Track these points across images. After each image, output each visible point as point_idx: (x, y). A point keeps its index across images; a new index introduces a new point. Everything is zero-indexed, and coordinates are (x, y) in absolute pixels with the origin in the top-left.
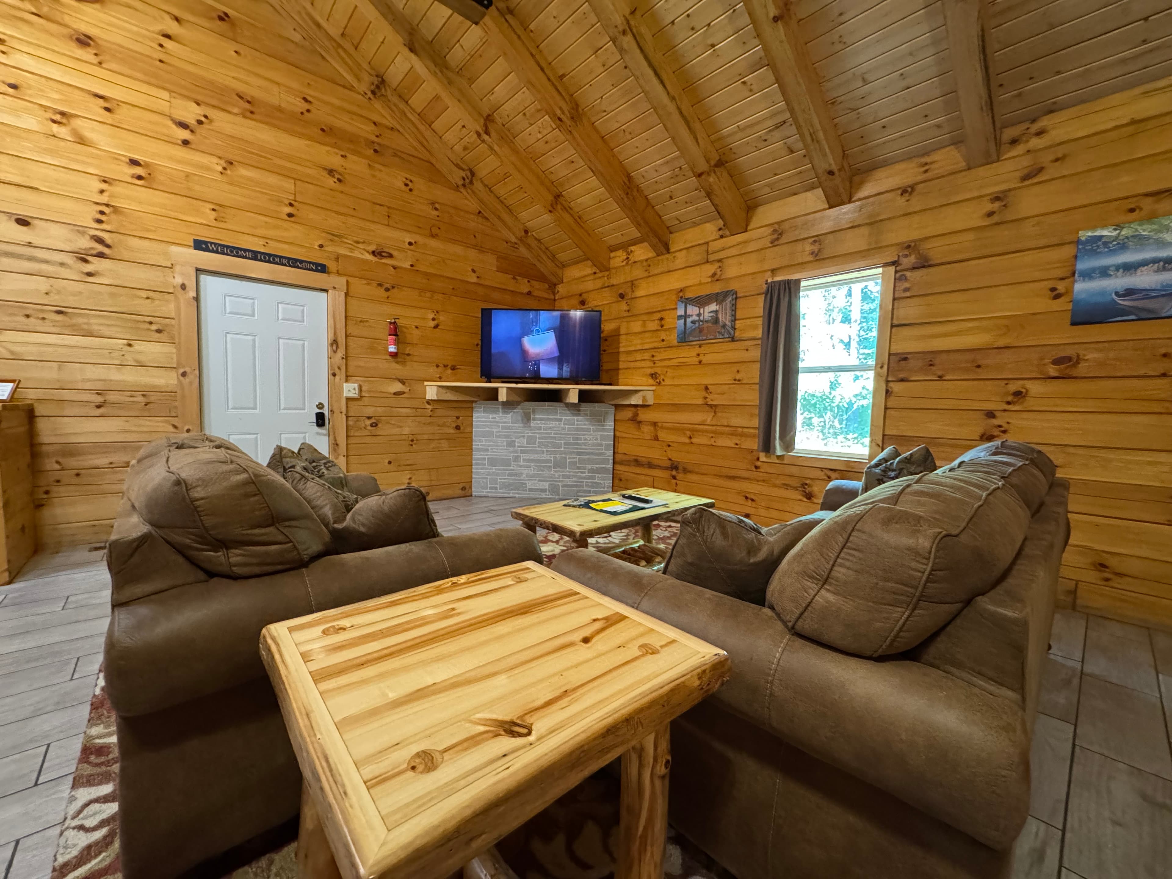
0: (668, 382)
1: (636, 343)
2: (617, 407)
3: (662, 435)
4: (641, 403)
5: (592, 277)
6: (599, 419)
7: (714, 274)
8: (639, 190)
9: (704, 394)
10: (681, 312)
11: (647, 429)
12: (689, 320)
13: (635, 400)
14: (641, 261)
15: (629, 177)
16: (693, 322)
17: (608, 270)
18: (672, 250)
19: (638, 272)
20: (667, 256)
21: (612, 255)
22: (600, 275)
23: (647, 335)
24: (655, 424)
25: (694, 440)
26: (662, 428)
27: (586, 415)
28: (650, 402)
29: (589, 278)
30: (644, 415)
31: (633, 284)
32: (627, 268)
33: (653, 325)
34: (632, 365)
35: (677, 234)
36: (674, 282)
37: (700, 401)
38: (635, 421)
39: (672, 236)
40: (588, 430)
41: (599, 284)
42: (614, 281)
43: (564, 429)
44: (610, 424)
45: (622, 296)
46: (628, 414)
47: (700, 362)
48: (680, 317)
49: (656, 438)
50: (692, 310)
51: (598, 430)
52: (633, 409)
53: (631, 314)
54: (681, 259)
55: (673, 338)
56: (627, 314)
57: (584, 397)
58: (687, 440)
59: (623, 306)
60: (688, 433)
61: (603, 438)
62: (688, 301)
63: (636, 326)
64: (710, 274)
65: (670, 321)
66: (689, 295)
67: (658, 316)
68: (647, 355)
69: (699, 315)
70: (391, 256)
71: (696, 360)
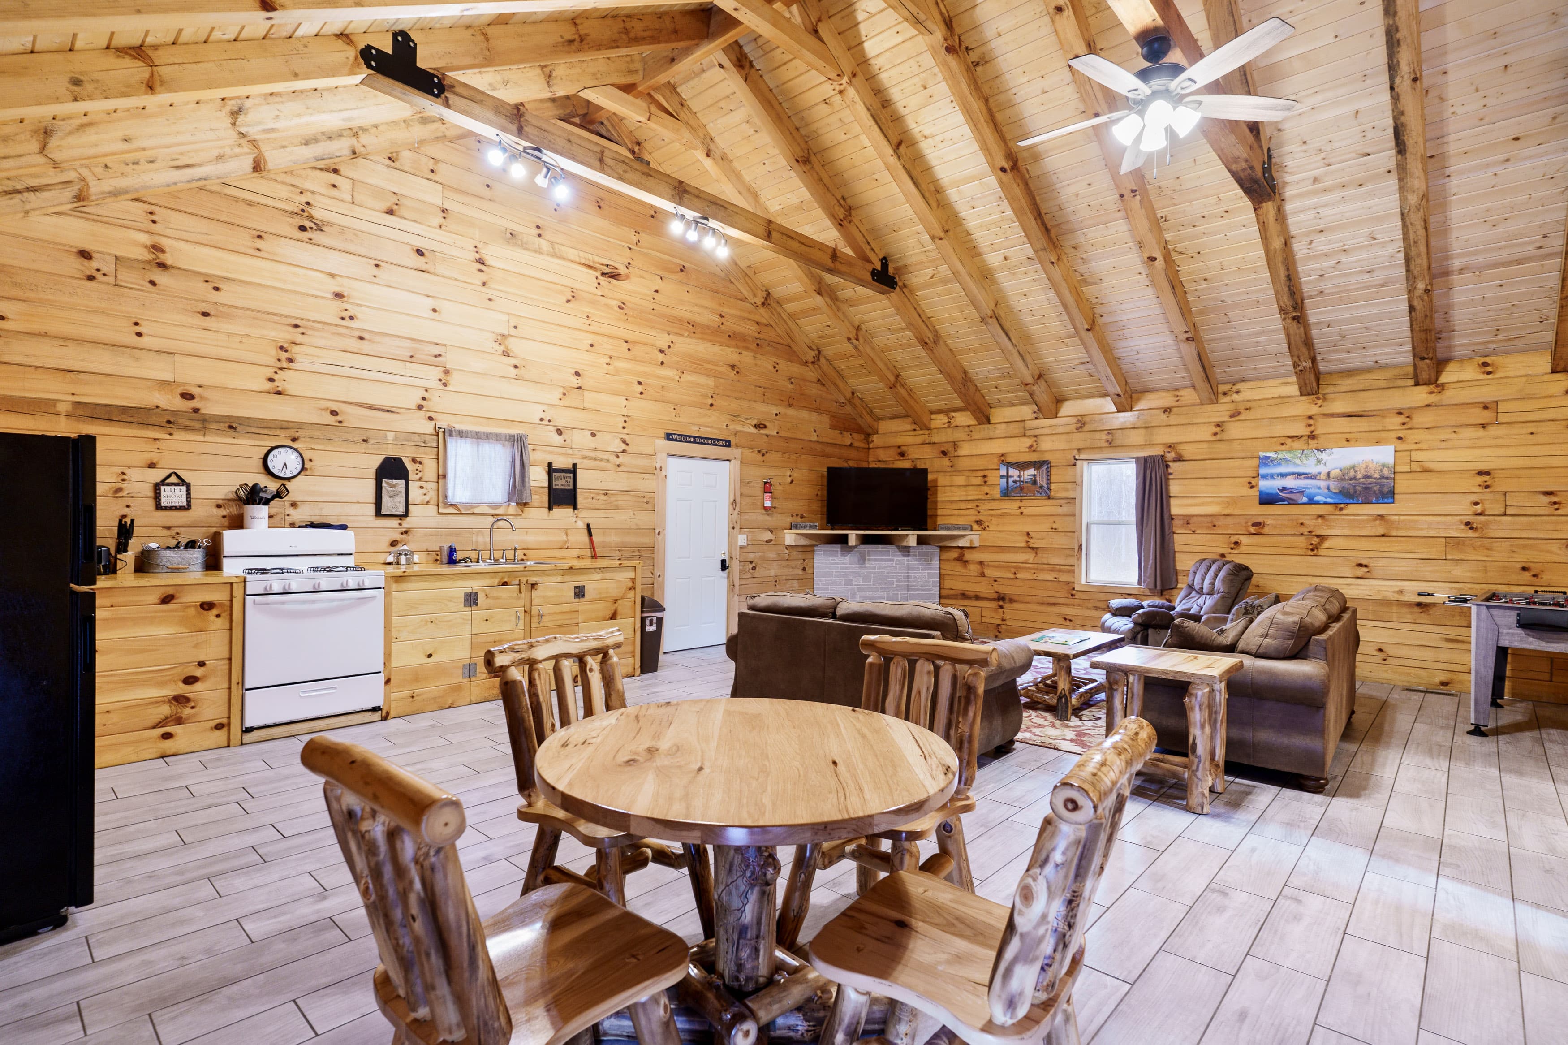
0: (991, 528)
1: (959, 494)
2: (942, 548)
3: (988, 572)
4: (968, 545)
5: (912, 433)
6: (926, 559)
7: (1031, 446)
8: (971, 380)
9: (1026, 538)
10: (1003, 472)
11: (974, 568)
12: (1011, 480)
13: (961, 543)
14: (963, 427)
15: (965, 373)
16: (1015, 482)
17: (929, 429)
18: (992, 422)
19: (960, 435)
20: (988, 426)
21: (933, 416)
22: (921, 432)
23: (971, 488)
24: (981, 563)
25: (1018, 576)
26: (988, 566)
27: (915, 556)
28: (976, 544)
29: (907, 433)
30: (969, 555)
31: (955, 445)
32: (949, 431)
33: (979, 481)
34: (956, 512)
35: (998, 410)
36: (996, 447)
37: (1023, 544)
38: (961, 559)
39: (992, 410)
40: (918, 569)
41: (919, 439)
42: (935, 439)
43: (896, 568)
44: (936, 563)
45: (944, 453)
46: (954, 554)
47: (1022, 513)
48: (1002, 477)
49: (983, 575)
50: (1014, 473)
51: (926, 569)
52: (959, 550)
53: (953, 469)
54: (1001, 430)
55: (997, 493)
56: (949, 469)
57: (921, 541)
58: (1012, 576)
59: (946, 462)
60: (1013, 570)
61: (930, 576)
62: (1009, 465)
63: (960, 480)
64: (1028, 445)
65: (993, 478)
66: (1010, 459)
67: (982, 473)
68: (972, 505)
69: (1020, 476)
70: (765, 427)
71: (1018, 512)
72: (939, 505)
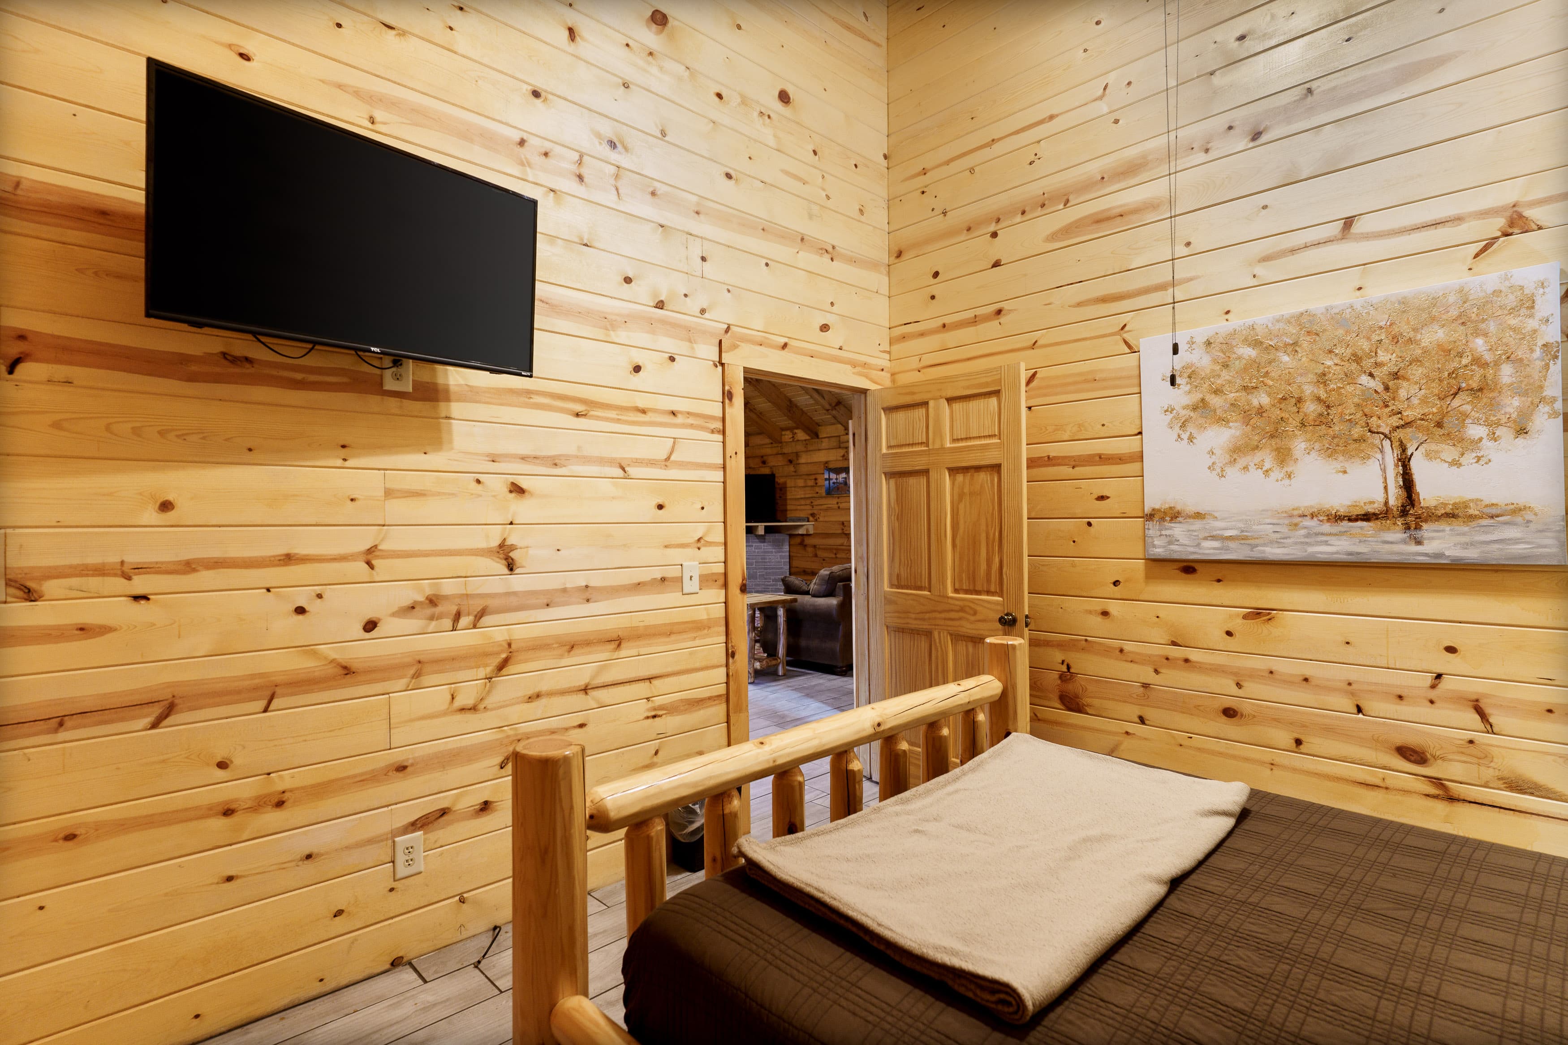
0: (820, 519)
1: (800, 494)
2: (791, 536)
3: (820, 553)
4: (805, 533)
5: (770, 446)
6: (778, 544)
7: (843, 456)
8: (796, 406)
9: (842, 526)
10: (827, 476)
11: (810, 550)
12: (831, 482)
13: (801, 531)
14: (802, 441)
15: (790, 401)
16: (834, 483)
17: (781, 443)
18: (820, 437)
19: (800, 447)
20: (816, 440)
21: (783, 433)
22: (775, 445)
23: (807, 488)
24: (815, 546)
25: (838, 556)
26: (819, 548)
27: (770, 542)
28: (811, 532)
29: (767, 446)
30: (808, 541)
31: (797, 455)
32: (793, 444)
33: (811, 483)
34: (798, 508)
35: (823, 427)
36: (821, 457)
37: (840, 531)
38: (803, 545)
39: (820, 427)
40: (772, 552)
41: (775, 451)
42: (785, 451)
43: (755, 552)
44: (786, 548)
45: (791, 461)
46: (798, 540)
47: (839, 507)
48: (826, 479)
49: (816, 556)
50: (833, 476)
51: (779, 552)
52: (801, 537)
53: (797, 475)
54: (825, 444)
55: (823, 492)
56: (794, 474)
57: (768, 530)
58: (834, 556)
59: (791, 468)
60: (834, 551)
61: (782, 557)
62: (830, 470)
63: (800, 483)
64: (842, 454)
65: (821, 480)
66: (831, 466)
67: (813, 477)
68: (808, 502)
69: (837, 479)
71: (836, 506)
72: (788, 502)
